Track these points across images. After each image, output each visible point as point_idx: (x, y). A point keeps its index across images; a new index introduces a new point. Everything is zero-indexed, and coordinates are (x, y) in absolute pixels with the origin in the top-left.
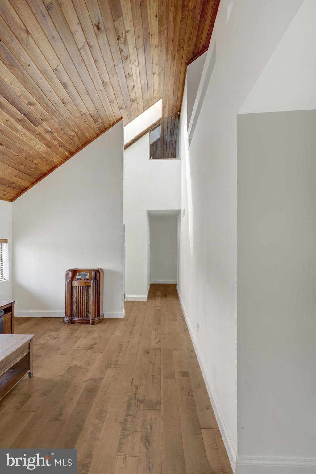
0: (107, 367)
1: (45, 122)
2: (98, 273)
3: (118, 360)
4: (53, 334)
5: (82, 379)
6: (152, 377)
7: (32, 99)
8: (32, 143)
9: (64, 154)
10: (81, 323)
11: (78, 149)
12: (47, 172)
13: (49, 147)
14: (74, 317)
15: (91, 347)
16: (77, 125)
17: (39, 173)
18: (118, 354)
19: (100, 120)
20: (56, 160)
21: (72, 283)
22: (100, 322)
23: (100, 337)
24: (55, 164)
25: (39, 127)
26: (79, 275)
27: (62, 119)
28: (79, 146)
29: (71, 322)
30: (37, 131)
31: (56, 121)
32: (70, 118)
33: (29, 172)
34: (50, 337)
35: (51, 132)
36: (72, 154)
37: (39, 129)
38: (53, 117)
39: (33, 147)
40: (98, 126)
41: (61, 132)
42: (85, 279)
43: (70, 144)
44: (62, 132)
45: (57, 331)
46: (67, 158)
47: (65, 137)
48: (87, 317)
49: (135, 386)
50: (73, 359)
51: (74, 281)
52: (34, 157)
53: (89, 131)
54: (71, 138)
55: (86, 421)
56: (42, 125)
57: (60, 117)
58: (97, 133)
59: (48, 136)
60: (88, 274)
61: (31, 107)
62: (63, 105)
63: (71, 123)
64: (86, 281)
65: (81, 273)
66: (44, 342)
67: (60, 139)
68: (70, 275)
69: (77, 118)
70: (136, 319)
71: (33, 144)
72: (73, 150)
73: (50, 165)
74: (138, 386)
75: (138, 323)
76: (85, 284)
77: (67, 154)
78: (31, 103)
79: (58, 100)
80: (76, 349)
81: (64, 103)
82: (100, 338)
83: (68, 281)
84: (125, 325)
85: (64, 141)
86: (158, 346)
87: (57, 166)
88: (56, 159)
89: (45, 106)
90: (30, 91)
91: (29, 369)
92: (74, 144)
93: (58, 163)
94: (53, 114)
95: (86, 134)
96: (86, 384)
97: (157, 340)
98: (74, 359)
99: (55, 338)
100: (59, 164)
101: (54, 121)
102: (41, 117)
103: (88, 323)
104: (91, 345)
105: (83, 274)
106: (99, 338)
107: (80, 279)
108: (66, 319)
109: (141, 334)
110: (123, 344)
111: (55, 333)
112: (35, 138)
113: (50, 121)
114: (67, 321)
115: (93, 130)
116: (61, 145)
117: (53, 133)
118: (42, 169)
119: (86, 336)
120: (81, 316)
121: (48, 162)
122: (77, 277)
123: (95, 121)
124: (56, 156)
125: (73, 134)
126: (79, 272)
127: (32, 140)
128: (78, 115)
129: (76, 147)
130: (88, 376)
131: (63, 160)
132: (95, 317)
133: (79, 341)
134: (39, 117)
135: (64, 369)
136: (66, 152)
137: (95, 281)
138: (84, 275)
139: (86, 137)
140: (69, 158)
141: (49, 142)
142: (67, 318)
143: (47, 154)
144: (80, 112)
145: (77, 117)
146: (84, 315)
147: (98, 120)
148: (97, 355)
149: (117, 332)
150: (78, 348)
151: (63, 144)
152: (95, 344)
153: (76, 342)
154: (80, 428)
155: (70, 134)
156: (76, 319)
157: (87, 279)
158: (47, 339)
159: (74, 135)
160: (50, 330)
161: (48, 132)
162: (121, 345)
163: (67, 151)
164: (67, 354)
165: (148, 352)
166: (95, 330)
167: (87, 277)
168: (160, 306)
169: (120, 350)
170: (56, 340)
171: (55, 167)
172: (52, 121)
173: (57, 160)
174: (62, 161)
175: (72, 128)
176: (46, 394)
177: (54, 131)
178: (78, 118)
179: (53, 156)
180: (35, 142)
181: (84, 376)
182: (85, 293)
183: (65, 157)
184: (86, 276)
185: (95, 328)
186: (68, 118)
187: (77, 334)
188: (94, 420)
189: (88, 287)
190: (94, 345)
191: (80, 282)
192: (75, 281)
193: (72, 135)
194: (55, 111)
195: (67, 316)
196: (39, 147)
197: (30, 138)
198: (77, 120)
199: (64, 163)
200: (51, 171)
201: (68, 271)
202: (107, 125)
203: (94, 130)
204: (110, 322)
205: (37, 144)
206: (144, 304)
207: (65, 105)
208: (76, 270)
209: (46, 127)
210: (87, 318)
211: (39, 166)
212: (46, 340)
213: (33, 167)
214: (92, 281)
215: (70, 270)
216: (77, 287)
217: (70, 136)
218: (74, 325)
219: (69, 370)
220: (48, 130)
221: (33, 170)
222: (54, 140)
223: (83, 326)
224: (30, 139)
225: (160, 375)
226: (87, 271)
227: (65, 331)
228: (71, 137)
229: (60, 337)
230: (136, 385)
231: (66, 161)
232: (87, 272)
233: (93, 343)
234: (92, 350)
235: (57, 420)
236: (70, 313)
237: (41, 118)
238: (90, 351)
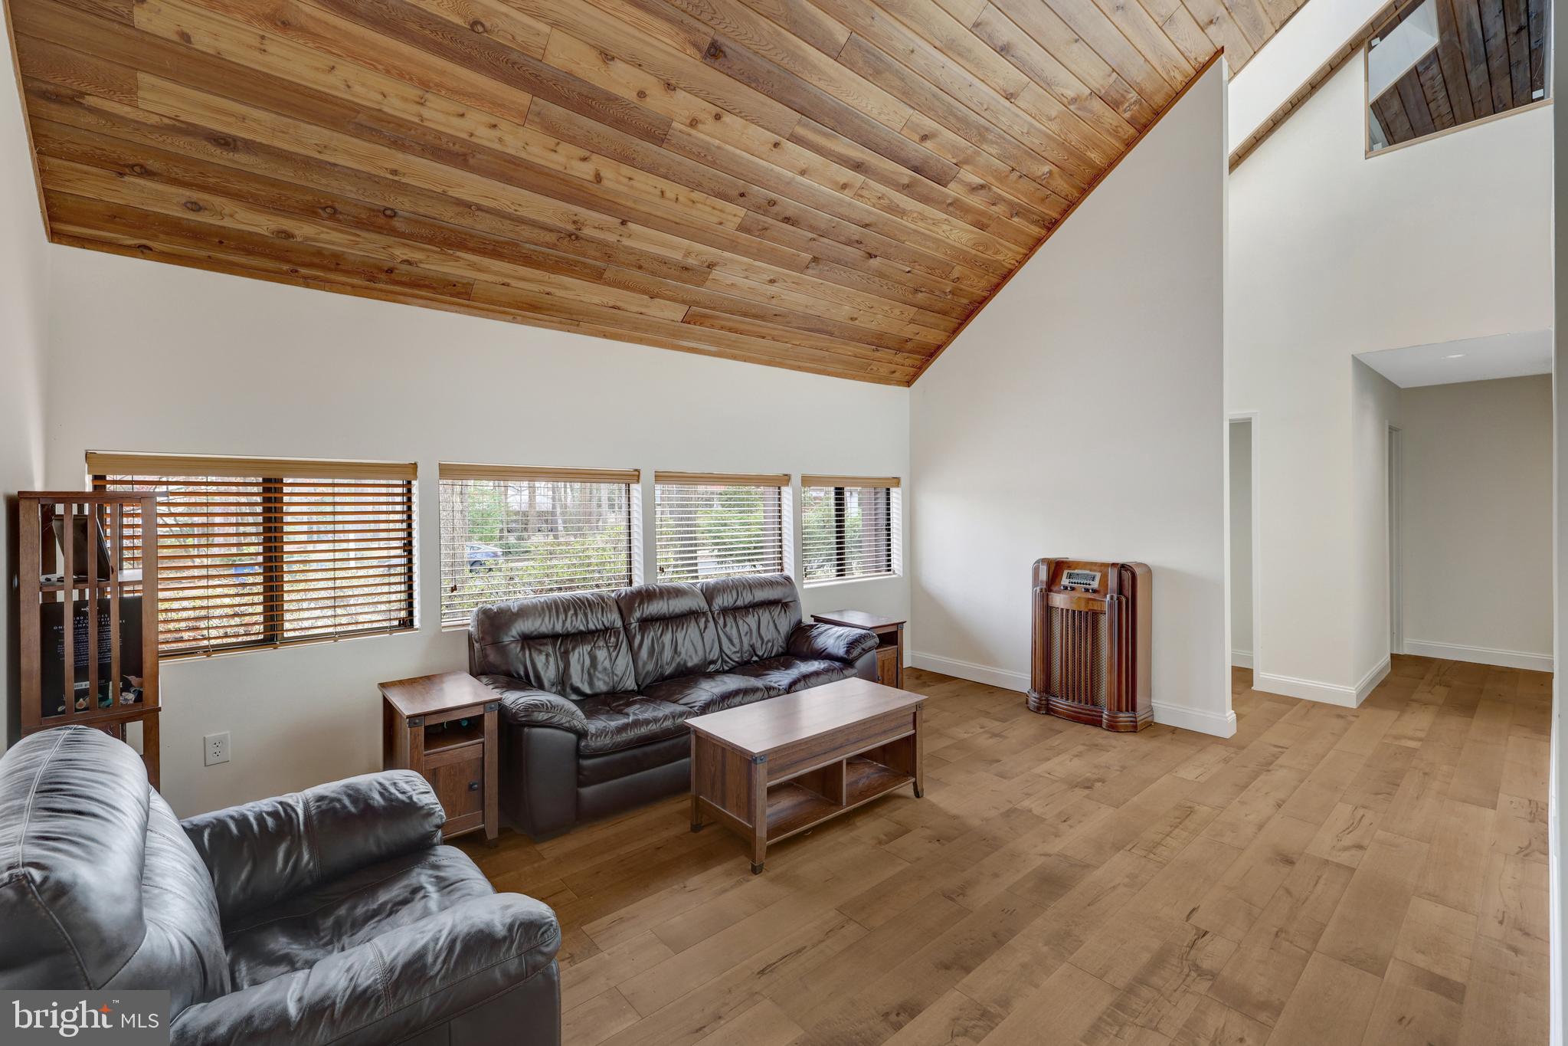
0: (1118, 847)
1: (965, 167)
2: (1127, 575)
3: (1164, 842)
4: (995, 725)
5: (1035, 846)
6: (1277, 934)
7: (929, 124)
8: (940, 232)
9: (1028, 235)
10: (1076, 718)
11: (1070, 206)
12: (985, 294)
13: (982, 227)
14: (1054, 696)
15: (1088, 785)
16: (1054, 140)
17: (965, 301)
18: (1169, 829)
19: (1131, 95)
20: (1006, 256)
21: (1050, 597)
22: (1134, 728)
23: (1123, 768)
24: (1006, 268)
25: (952, 185)
26: (1070, 576)
27: (1010, 143)
28: (1070, 197)
29: (1045, 708)
30: (947, 196)
31: (994, 152)
32: (1032, 130)
33: (940, 304)
34: (982, 730)
35: (982, 187)
36: (1051, 226)
37: (953, 191)
38: (985, 147)
39: (944, 242)
40: (1127, 115)
41: (1011, 177)
42: (1087, 590)
43: (1043, 200)
44: (1015, 175)
45: (1004, 721)
46: (1039, 241)
47: (1026, 185)
48: (1094, 704)
49: (1197, 929)
50: (1026, 794)
51: (1055, 592)
52: (948, 264)
53: (1098, 142)
54: (1044, 182)
55: (1019, 935)
56: (960, 179)
57: (1004, 139)
58: (1126, 137)
59: (976, 201)
60: (1098, 575)
61: (929, 144)
62: (1007, 103)
63: (1034, 141)
64: (1090, 596)
65: (1076, 571)
66: (966, 736)
67: (1012, 198)
68: (1043, 576)
69: (1055, 118)
70: (1282, 753)
71: (943, 234)
72: (1055, 215)
73: (993, 273)
74: (1206, 933)
75: (1281, 766)
76: (1088, 603)
77: (1035, 231)
78: (926, 135)
79: (993, 98)
80: (1041, 776)
81: (1009, 97)
82: (1121, 771)
83: (1038, 591)
84: (1226, 761)
85: (1024, 199)
86: (1344, 858)
87: (1012, 270)
88: (1006, 254)
89: (961, 126)
90: (921, 107)
91: (914, 775)
92: (1053, 196)
93: (1013, 262)
94: (983, 139)
95: (1089, 154)
96: (1043, 859)
97: (1348, 840)
98: (1028, 795)
99: (994, 735)
100: (1017, 264)
101: (990, 155)
102: (953, 158)
103: (1096, 722)
104: (1088, 780)
105: (1081, 574)
106: (1117, 770)
107: (1073, 589)
108: (1033, 697)
109: (1284, 802)
110: (1197, 808)
111: (997, 723)
112: (945, 216)
113: (978, 159)
114: (1035, 702)
115: (1110, 133)
116: (1017, 211)
117: (989, 188)
118: (971, 290)
119: (1081, 752)
120: (1074, 696)
121: (986, 266)
122: (1065, 581)
123: (1114, 104)
124: (1005, 247)
125: (1046, 169)
126: (1069, 567)
127: (940, 224)
128: (1055, 109)
129: (1061, 203)
130: (1056, 846)
131: (1025, 251)
132: (1120, 710)
133: (1056, 760)
134: (949, 160)
135: (996, 808)
136: (1032, 227)
137: (1118, 599)
138: (1086, 577)
139: (1090, 164)
140: (1044, 240)
141: (982, 213)
142: (1036, 695)
143: (981, 248)
144: (1061, 99)
145: (1053, 117)
146: (1083, 696)
147: (1125, 98)
148: (1099, 808)
149: (1189, 773)
150: (1048, 775)
151: (1020, 206)
152: (1102, 780)
153: (1048, 759)
154: (999, 941)
155: (1040, 174)
156: (1060, 703)
157: (1094, 591)
158: (976, 732)
159: (1050, 172)
160: (987, 714)
161: (975, 189)
162: (1190, 807)
163: (1035, 222)
164: (1013, 778)
165: (1289, 862)
166: (1115, 747)
167: (1095, 585)
168: (1420, 740)
169: (1178, 820)
170: (992, 741)
171: (1007, 276)
172: (981, 160)
173: (1010, 254)
174: (1024, 254)
175: (1043, 154)
176: (941, 841)
177: (993, 181)
178: (1055, 121)
179: (998, 246)
180: (945, 227)
181: (1044, 842)
182: (1087, 631)
183: (1031, 242)
184: (1091, 582)
185: (1114, 742)
186: (1025, 131)
187: (1056, 741)
188: (1040, 945)
189: (1095, 615)
190: (1098, 780)
191: (1071, 598)
192: (1059, 592)
193: (1044, 174)
194: (987, 129)
195: (1035, 691)
196: (959, 234)
197: (933, 219)
198: (1053, 128)
199: (1029, 259)
200: (996, 288)
201: (1038, 562)
202: (1159, 100)
203: (1115, 132)
204: (1172, 739)
205: (951, 230)
206: (1339, 716)
207: (1013, 100)
208: (1063, 562)
209: (968, 180)
210: (1092, 707)
211: (964, 285)
212: (972, 733)
213: (948, 290)
214: (1108, 596)
215: (1043, 560)
216: (1062, 609)
217: (1039, 177)
218: (1053, 718)
219: (1008, 814)
220: (975, 186)
221: (949, 297)
222: (993, 205)
223: (1080, 726)
224: (934, 224)
225: (1316, 942)
226: (1095, 568)
227: (1026, 726)
228: (1043, 180)
229: (1007, 738)
230: (1203, 927)
231: (1036, 250)
232: (1095, 571)
233: (1095, 776)
234: (1087, 792)
235: (952, 899)
236: (1044, 682)
237: (955, 161)
238: (1081, 793)
